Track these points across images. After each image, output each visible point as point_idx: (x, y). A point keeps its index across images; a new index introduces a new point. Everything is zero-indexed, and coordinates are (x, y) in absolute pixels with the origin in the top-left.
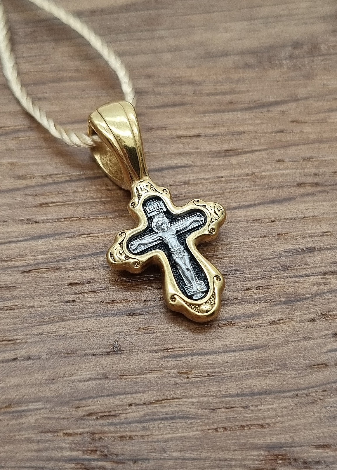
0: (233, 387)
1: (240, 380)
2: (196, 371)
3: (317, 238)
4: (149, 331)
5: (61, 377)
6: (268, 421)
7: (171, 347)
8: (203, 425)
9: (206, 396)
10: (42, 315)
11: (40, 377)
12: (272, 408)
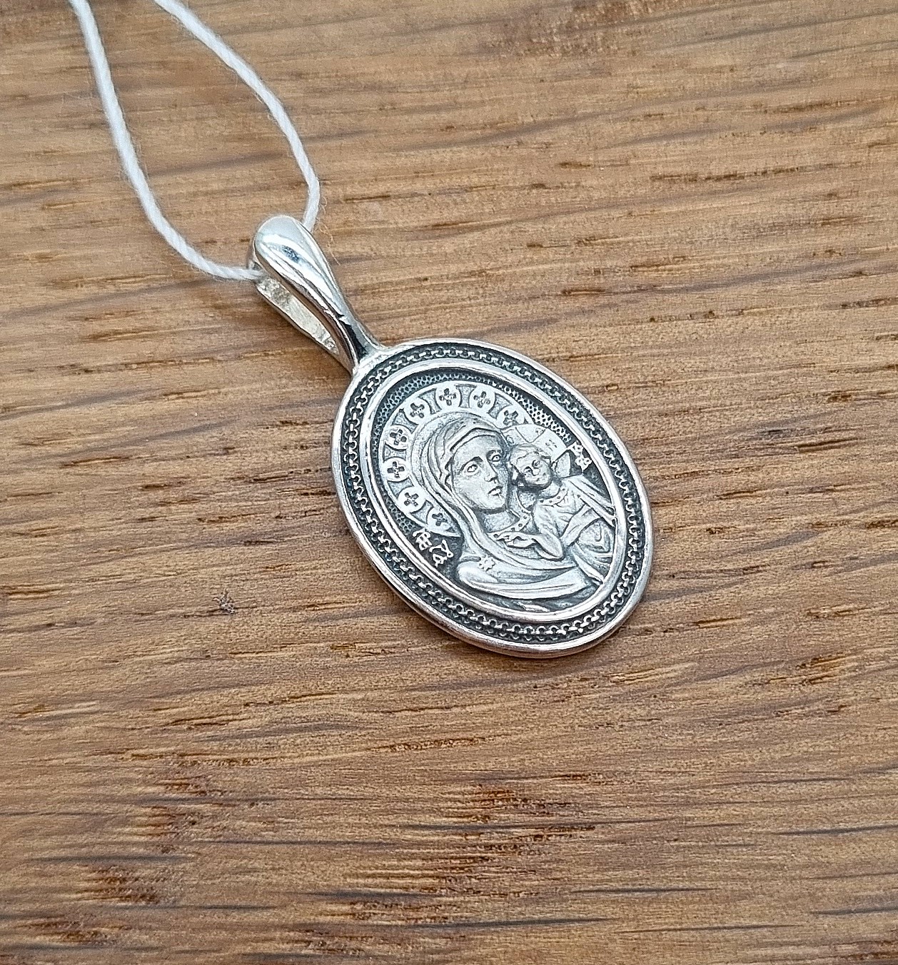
0: (426, 673)
1: (439, 660)
2: (362, 645)
4: (281, 573)
5: (129, 657)
6: (481, 734)
7: (321, 601)
8: (370, 740)
9: (377, 688)
10: (96, 545)
11: (93, 657)
12: (490, 710)
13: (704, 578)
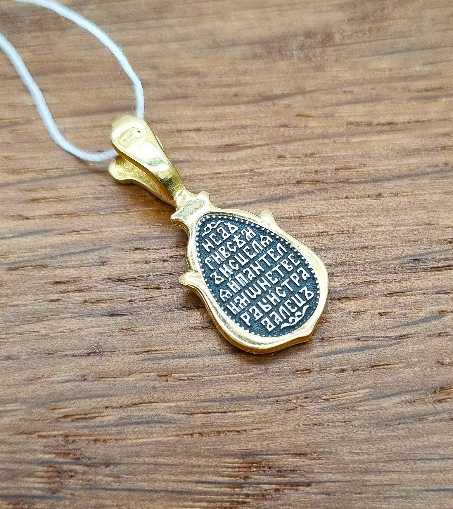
0: (213, 392)
1: (220, 384)
2: (176, 375)
3: (312, 239)
4: (131, 333)
5: (40, 378)
6: (245, 428)
7: (153, 349)
8: (178, 430)
9: (184, 400)
10: (25, 314)
11: (19, 377)
12: (250, 414)
13: (377, 340)
